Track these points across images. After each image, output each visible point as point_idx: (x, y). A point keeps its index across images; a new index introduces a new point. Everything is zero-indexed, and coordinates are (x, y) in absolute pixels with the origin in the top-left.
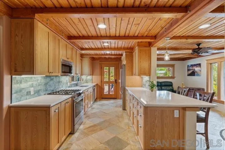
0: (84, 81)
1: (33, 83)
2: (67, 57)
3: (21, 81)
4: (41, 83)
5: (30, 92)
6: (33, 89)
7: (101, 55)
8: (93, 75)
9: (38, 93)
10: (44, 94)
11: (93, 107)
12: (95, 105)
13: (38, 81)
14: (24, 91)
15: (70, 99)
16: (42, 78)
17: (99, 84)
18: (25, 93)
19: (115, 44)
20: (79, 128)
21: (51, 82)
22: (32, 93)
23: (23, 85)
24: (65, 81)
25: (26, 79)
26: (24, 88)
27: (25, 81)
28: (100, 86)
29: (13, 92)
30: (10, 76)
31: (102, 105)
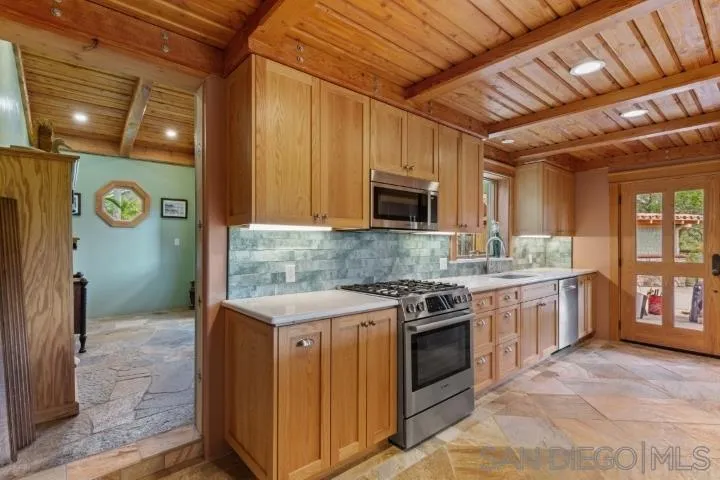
0: (530, 257)
1: (292, 249)
2: (405, 163)
3: (256, 242)
4: (322, 253)
5: (283, 275)
6: (292, 266)
7: (602, 140)
8: (572, 232)
9: (309, 279)
10: (334, 286)
11: (551, 369)
12: (568, 365)
13: (309, 246)
14: (263, 272)
15: (393, 313)
16: (326, 237)
17: (607, 274)
18: (269, 276)
19: (645, 45)
20: (439, 436)
21: (364, 253)
22: (291, 278)
23: (261, 255)
24: (425, 252)
25: (272, 237)
26: (263, 263)
27: (267, 242)
28: (610, 283)
29: (231, 271)
30: (223, 230)
31: (604, 372)
